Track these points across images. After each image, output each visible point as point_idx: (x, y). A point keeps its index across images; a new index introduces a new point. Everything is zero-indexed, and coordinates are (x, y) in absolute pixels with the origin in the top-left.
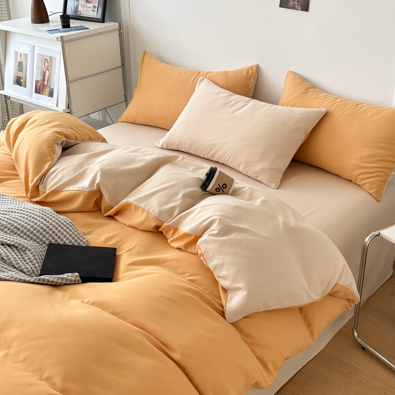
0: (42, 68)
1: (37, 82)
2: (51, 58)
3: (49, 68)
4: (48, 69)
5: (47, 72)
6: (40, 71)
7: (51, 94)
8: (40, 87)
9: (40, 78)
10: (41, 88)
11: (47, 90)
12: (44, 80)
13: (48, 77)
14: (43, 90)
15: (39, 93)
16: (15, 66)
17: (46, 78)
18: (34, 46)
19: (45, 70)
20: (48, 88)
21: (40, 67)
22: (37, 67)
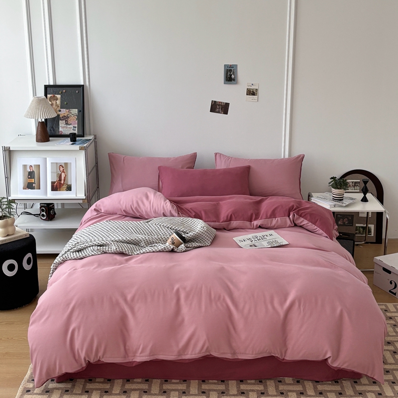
0: (57, 172)
1: (53, 183)
2: (66, 164)
3: (65, 171)
4: (63, 172)
5: (63, 174)
6: (56, 174)
7: (69, 188)
8: (56, 186)
9: (56, 179)
10: (58, 187)
11: (65, 187)
12: (60, 180)
13: (65, 178)
14: (60, 188)
15: (57, 190)
16: (24, 175)
17: (63, 178)
18: (46, 158)
19: (60, 173)
20: (65, 185)
21: (55, 171)
22: (52, 172)
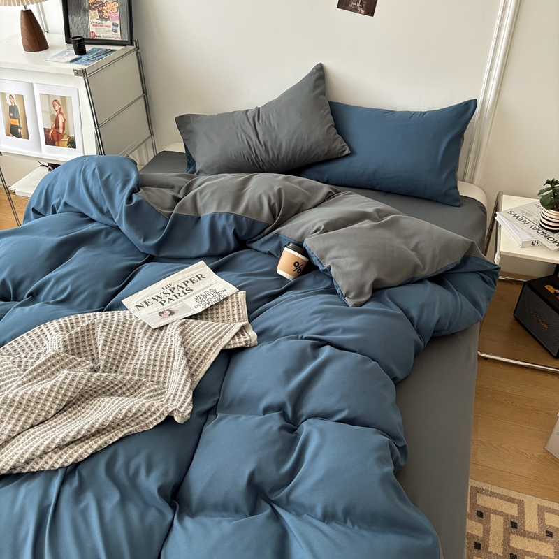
0: (50, 112)
1: (46, 131)
2: (63, 98)
6: (49, 116)
7: (72, 144)
8: (52, 136)
10: (55, 138)
11: (65, 140)
13: (64, 123)
15: (53, 144)
18: (32, 85)
19: (56, 114)
21: (48, 110)
22: (42, 111)
